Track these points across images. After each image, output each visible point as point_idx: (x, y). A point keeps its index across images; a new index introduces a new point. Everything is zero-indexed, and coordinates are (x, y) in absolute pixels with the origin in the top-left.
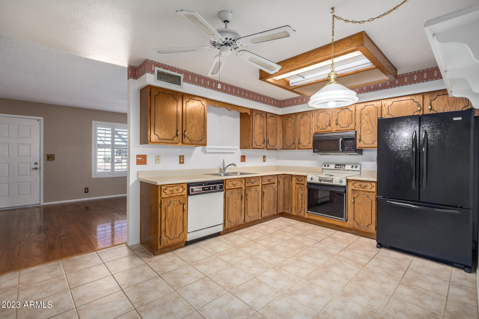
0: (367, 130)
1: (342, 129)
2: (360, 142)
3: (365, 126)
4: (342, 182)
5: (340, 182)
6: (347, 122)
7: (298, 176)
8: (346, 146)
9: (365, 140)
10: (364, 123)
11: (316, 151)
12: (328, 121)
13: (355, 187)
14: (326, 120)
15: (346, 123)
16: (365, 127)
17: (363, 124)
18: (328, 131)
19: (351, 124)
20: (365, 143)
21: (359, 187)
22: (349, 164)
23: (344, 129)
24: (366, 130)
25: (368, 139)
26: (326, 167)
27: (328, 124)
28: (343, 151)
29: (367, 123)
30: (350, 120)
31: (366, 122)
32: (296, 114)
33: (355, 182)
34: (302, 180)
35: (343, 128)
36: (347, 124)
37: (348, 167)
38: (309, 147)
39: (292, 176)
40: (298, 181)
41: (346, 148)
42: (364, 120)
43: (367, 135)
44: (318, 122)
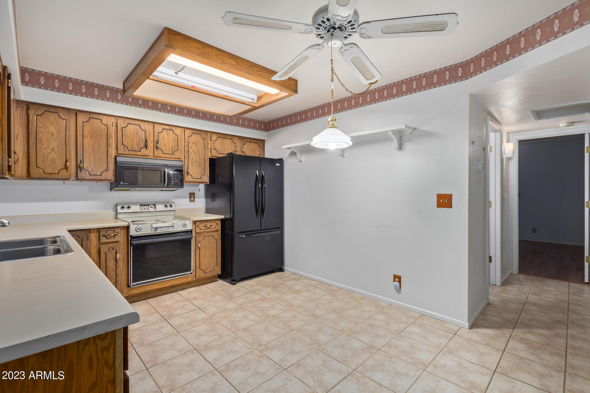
0: (195, 161)
1: (164, 156)
2: (187, 175)
3: (193, 157)
4: (186, 226)
5: (184, 226)
6: (172, 148)
7: (106, 230)
8: (173, 179)
9: (193, 174)
10: (192, 153)
11: (124, 185)
12: (142, 140)
13: (200, 229)
14: (139, 137)
15: (170, 149)
16: (193, 158)
17: (190, 154)
18: (143, 155)
19: (177, 151)
20: (193, 177)
21: (204, 228)
23: (167, 156)
24: (194, 161)
25: (196, 172)
27: (142, 145)
28: (169, 186)
29: (195, 154)
30: (175, 146)
31: (193, 152)
33: (199, 223)
34: (115, 236)
35: (167, 155)
36: (172, 150)
37: (160, 207)
38: (106, 178)
39: (89, 231)
40: (105, 238)
41: (173, 181)
42: (192, 149)
43: (194, 168)
44: (125, 139)
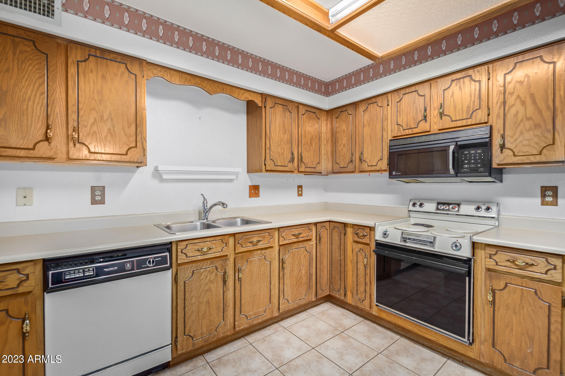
0: (522, 120)
1: (454, 124)
2: (502, 150)
3: (517, 112)
4: (459, 247)
5: (454, 248)
6: (469, 108)
7: (357, 227)
8: (466, 162)
9: (516, 147)
10: (513, 105)
11: (396, 175)
12: (420, 110)
13: (497, 264)
14: (416, 108)
15: (465, 109)
16: (516, 115)
17: (510, 107)
18: (421, 131)
19: (478, 111)
20: (516, 154)
21: (508, 264)
22: (469, 202)
23: (459, 124)
24: (519, 120)
25: (525, 142)
26: (417, 208)
27: (420, 117)
28: (459, 175)
29: (523, 103)
30: (474, 102)
31: (518, 101)
32: (355, 105)
33: (495, 250)
35: (458, 122)
36: (468, 111)
37: (467, 209)
38: (381, 168)
39: (345, 225)
40: (357, 236)
41: (466, 166)
42: (514, 97)
43: (522, 133)
44: (400, 115)
